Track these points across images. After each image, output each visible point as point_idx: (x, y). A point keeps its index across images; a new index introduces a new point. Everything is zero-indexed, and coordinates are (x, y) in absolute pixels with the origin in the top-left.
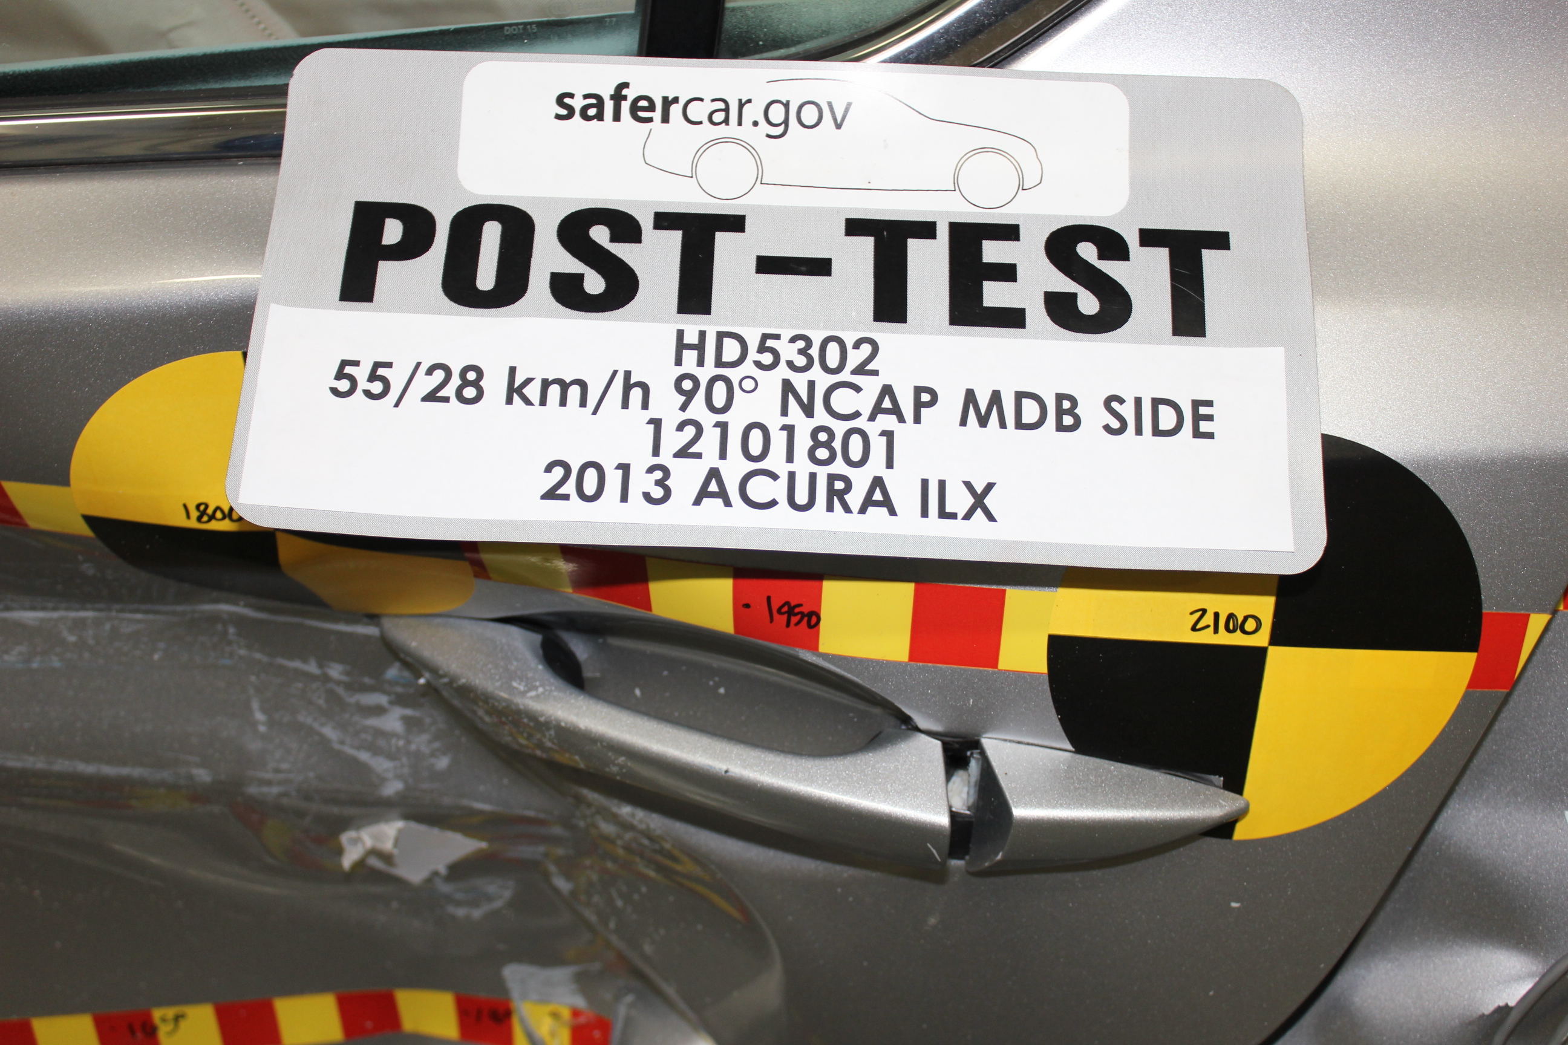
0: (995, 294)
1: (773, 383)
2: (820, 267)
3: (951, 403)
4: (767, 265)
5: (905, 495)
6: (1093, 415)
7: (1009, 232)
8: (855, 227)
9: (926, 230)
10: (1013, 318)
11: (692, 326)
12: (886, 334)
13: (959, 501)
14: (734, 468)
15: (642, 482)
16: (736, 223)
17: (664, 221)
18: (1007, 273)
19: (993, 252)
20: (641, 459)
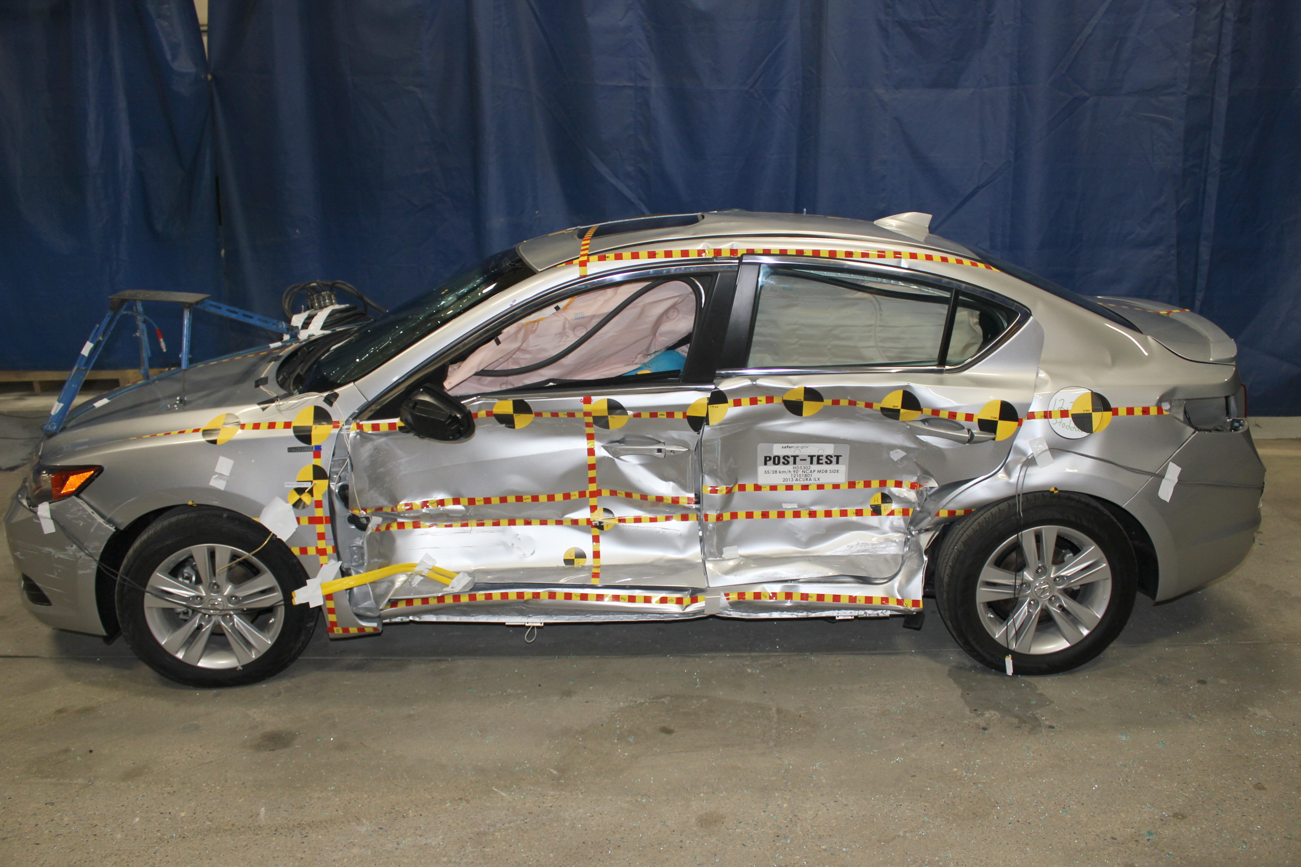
0: (821, 462)
1: (801, 470)
2: (805, 460)
3: (817, 471)
4: (801, 460)
5: (812, 479)
6: (828, 471)
7: (822, 456)
8: (809, 456)
9: (815, 456)
10: (822, 464)
11: (795, 466)
12: (811, 466)
13: (817, 479)
14: (798, 478)
15: (791, 480)
16: (798, 456)
17: (792, 456)
18: (822, 460)
19: (821, 458)
20: (791, 478)
